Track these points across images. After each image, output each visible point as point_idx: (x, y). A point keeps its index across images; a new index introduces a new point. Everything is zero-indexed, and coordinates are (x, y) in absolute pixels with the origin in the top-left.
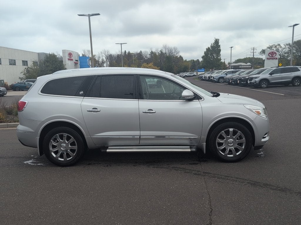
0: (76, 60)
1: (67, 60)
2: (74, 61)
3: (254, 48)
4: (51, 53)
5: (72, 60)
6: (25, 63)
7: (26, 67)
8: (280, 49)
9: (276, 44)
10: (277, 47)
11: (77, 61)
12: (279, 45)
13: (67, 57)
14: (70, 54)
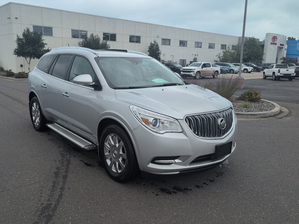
0: (281, 45)
1: (269, 44)
2: (278, 45)
4: (251, 37)
5: (276, 44)
6: (223, 46)
7: (224, 50)
11: (283, 45)
13: (270, 41)
14: (275, 38)
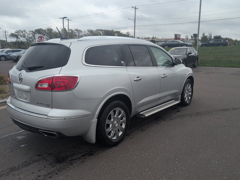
3: (5, 31)
8: (26, 35)
9: (22, 30)
10: (23, 32)
12: (25, 31)
